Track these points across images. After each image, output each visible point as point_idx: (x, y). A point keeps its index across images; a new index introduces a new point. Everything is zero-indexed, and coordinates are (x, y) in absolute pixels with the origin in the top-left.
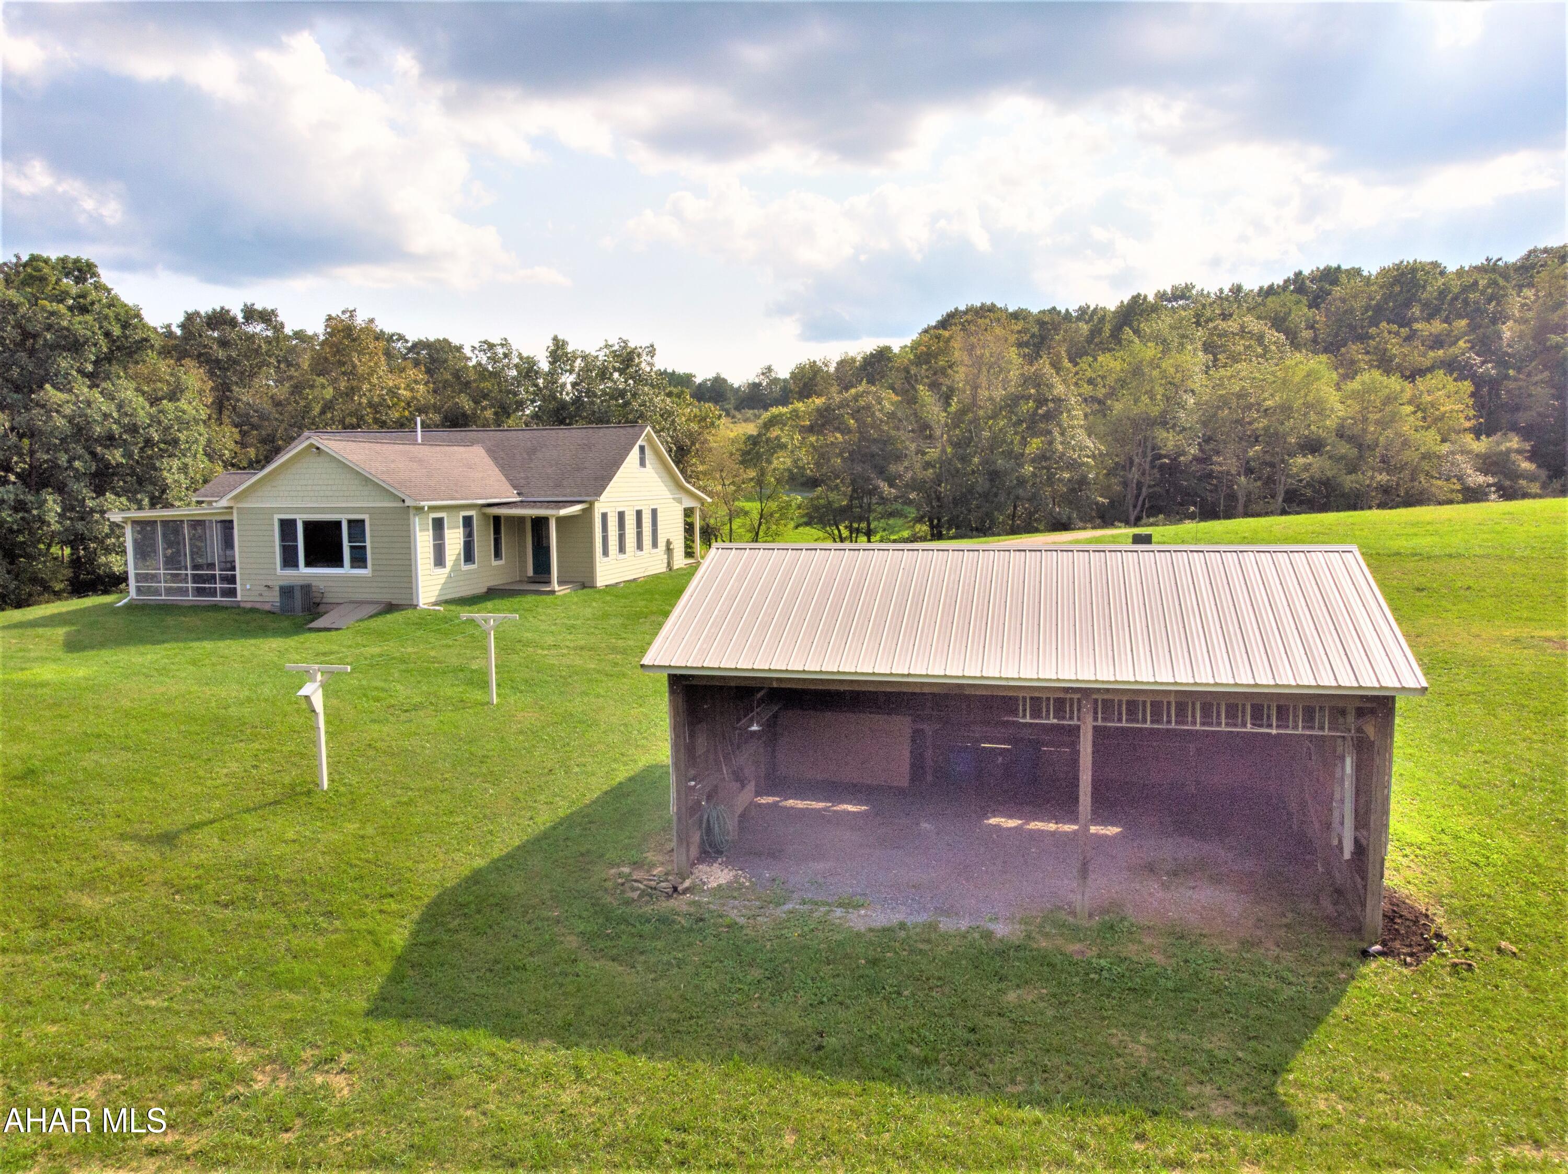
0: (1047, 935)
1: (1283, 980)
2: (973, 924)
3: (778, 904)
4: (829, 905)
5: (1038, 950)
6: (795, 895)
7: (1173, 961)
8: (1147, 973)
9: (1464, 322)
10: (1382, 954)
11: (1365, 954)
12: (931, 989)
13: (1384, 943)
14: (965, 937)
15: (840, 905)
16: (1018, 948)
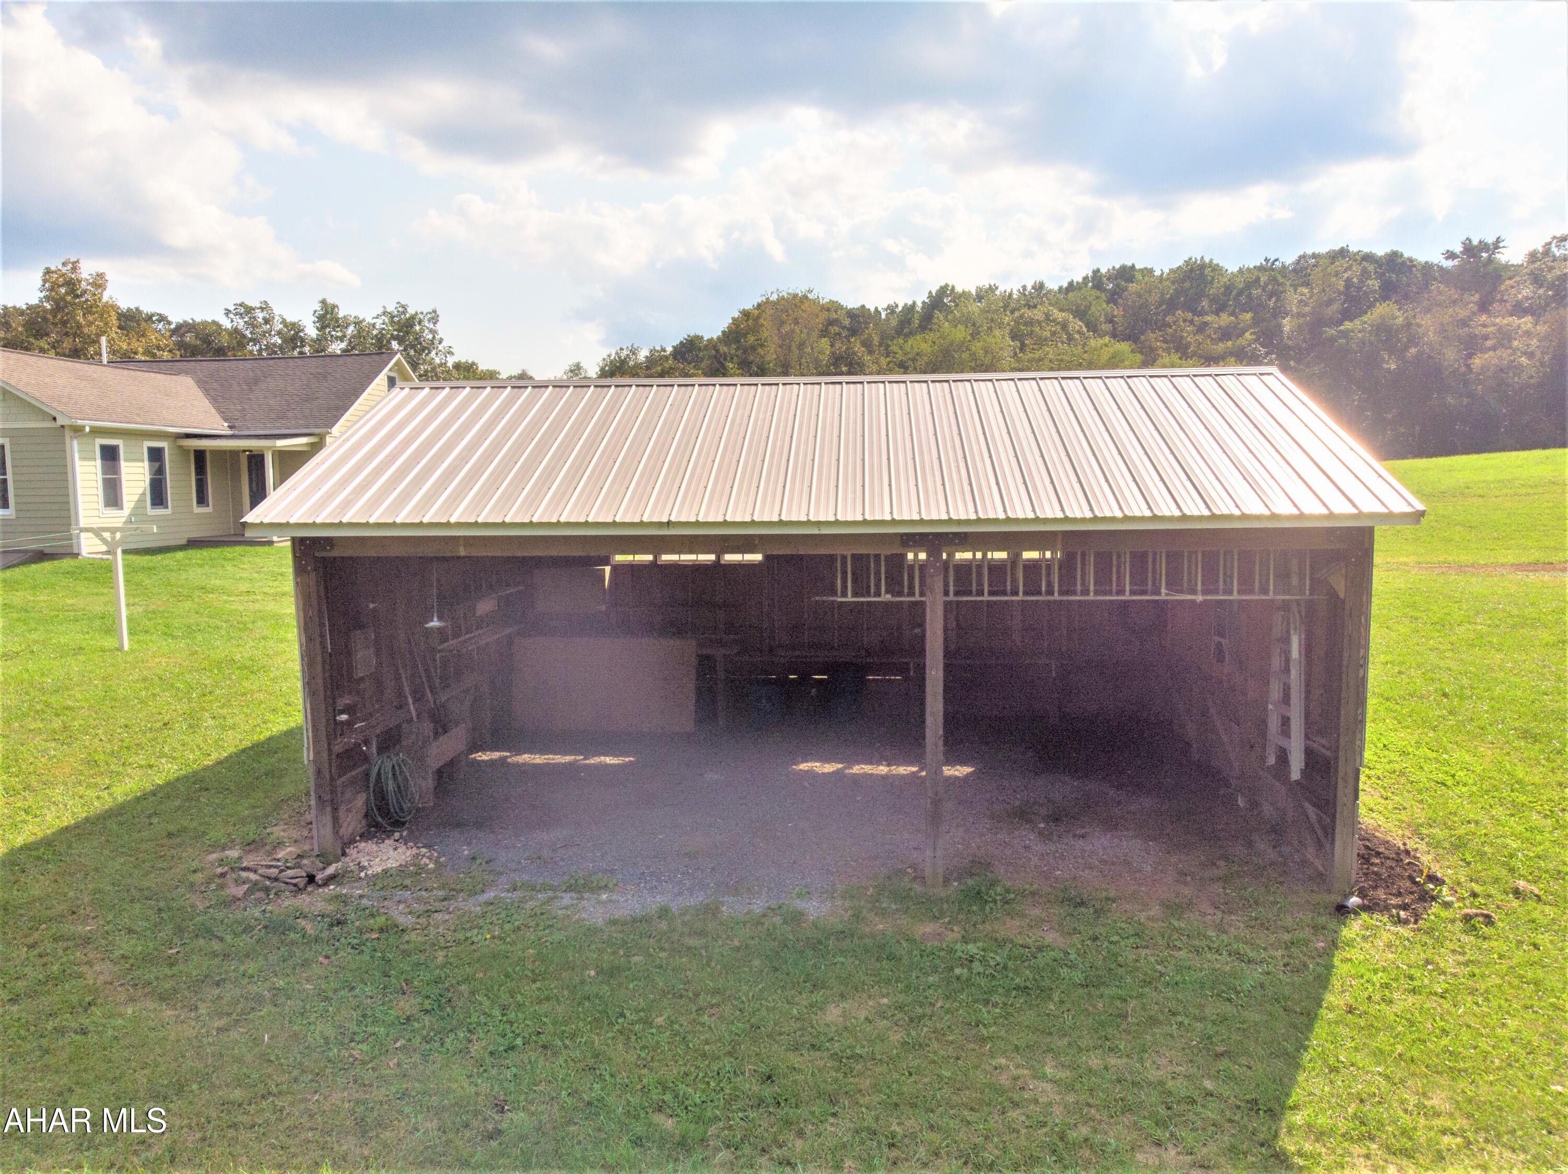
0: (883, 913)
1: (1239, 956)
2: (774, 903)
3: (473, 893)
4: (553, 888)
5: (873, 936)
6: (503, 879)
7: (1076, 939)
8: (1041, 961)
9: (1248, 316)
10: (1365, 908)
11: (1342, 910)
12: (700, 1010)
13: (1362, 894)
14: (759, 923)
15: (570, 889)
16: (841, 935)
